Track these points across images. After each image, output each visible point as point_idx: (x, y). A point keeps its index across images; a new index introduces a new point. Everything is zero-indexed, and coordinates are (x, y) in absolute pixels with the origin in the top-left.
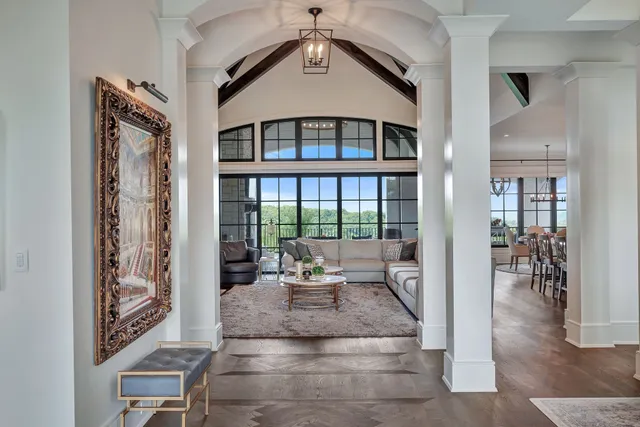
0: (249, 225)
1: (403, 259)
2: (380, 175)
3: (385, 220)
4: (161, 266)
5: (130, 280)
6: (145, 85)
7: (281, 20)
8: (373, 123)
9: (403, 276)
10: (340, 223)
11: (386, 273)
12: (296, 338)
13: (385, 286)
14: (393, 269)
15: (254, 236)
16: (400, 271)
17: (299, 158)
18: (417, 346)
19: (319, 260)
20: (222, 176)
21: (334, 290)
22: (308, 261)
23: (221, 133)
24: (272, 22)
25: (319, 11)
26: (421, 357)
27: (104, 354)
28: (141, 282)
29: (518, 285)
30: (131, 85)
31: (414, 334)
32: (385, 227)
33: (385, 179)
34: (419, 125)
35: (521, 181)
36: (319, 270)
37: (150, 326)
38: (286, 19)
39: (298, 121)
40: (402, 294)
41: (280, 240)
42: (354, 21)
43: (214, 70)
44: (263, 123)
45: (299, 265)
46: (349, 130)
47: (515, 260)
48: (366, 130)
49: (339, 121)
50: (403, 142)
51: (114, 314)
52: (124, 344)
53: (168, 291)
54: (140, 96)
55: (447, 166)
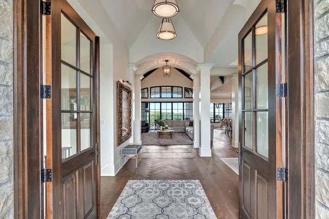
0: (146, 116)
1: (190, 126)
2: (183, 102)
3: (185, 115)
4: (129, 125)
5: (124, 128)
6: (127, 82)
7: (158, 62)
8: (182, 87)
9: (189, 130)
10: (172, 116)
11: (185, 129)
12: (161, 145)
13: (185, 133)
14: (187, 128)
15: (148, 119)
16: (189, 129)
17: (161, 97)
18: (192, 147)
19: (167, 126)
20: (142, 102)
21: (171, 134)
22: (163, 126)
23: (142, 89)
24: (156, 63)
25: (168, 61)
26: (194, 149)
27: (119, 144)
28: (125, 129)
29: (222, 133)
30: (123, 81)
31: (192, 144)
32: (185, 117)
33: (185, 103)
34: (193, 88)
35: (224, 104)
36: (167, 128)
37: (128, 139)
38: (159, 63)
39: (160, 87)
40: (189, 135)
41: (155, 121)
42: (176, 63)
43: (140, 75)
44: (151, 88)
45: (161, 127)
46: (175, 89)
47: (221, 126)
48: (180, 90)
49: (172, 87)
50: (190, 93)
51: (121, 135)
52: (123, 142)
53: (131, 131)
54: (125, 84)
55: (199, 100)
